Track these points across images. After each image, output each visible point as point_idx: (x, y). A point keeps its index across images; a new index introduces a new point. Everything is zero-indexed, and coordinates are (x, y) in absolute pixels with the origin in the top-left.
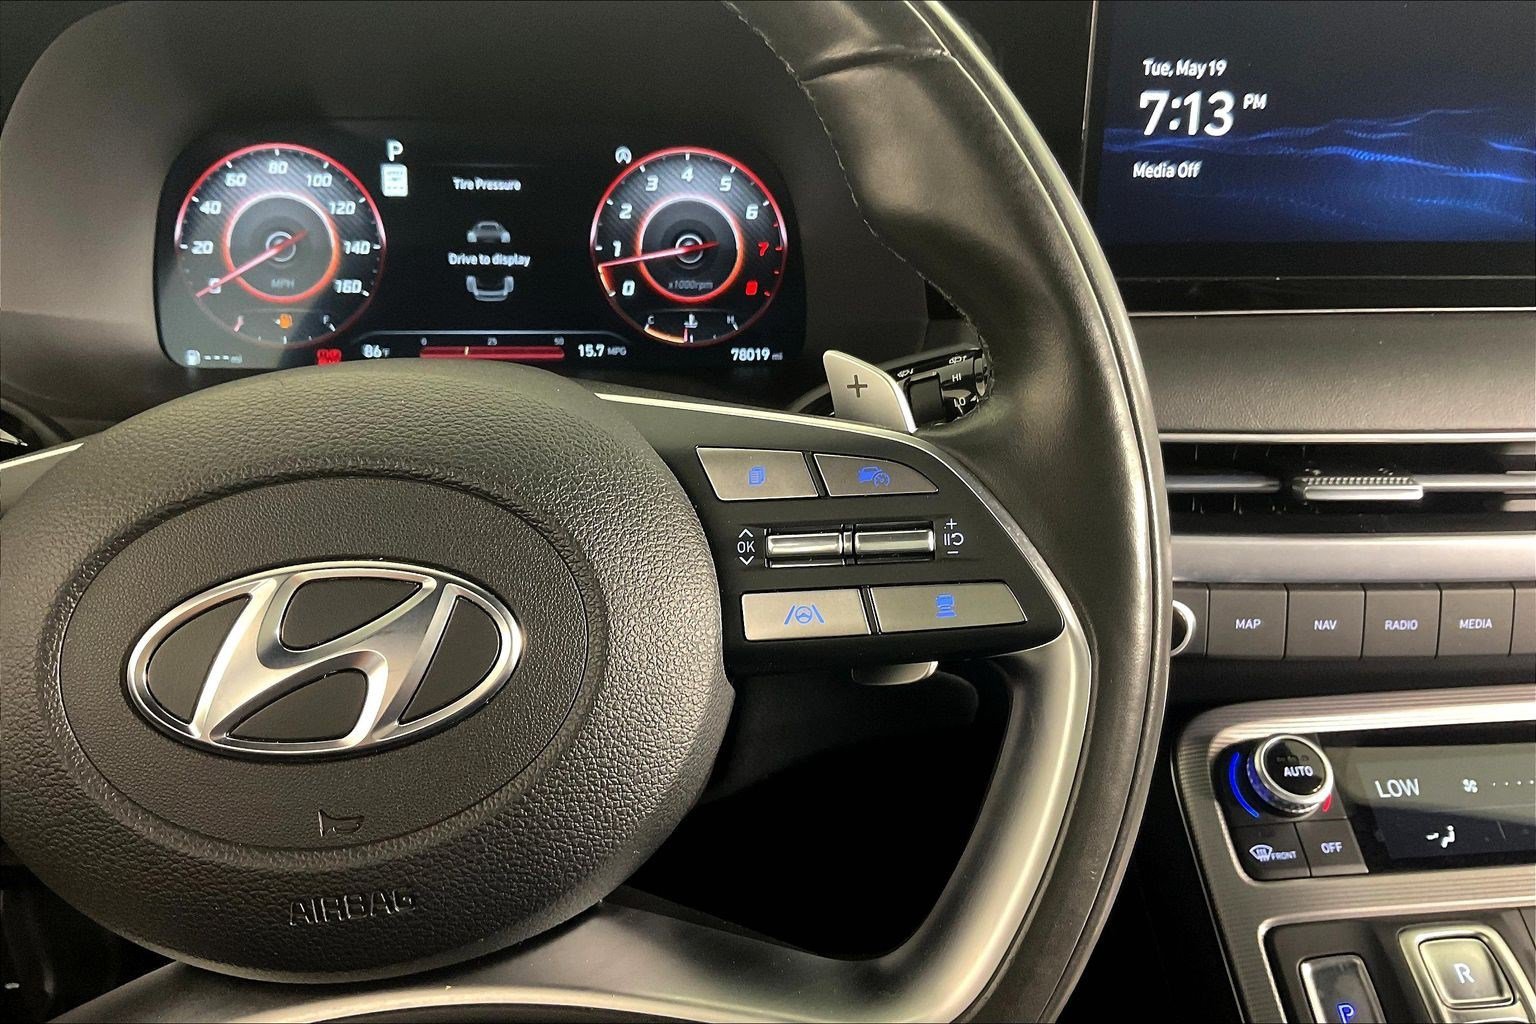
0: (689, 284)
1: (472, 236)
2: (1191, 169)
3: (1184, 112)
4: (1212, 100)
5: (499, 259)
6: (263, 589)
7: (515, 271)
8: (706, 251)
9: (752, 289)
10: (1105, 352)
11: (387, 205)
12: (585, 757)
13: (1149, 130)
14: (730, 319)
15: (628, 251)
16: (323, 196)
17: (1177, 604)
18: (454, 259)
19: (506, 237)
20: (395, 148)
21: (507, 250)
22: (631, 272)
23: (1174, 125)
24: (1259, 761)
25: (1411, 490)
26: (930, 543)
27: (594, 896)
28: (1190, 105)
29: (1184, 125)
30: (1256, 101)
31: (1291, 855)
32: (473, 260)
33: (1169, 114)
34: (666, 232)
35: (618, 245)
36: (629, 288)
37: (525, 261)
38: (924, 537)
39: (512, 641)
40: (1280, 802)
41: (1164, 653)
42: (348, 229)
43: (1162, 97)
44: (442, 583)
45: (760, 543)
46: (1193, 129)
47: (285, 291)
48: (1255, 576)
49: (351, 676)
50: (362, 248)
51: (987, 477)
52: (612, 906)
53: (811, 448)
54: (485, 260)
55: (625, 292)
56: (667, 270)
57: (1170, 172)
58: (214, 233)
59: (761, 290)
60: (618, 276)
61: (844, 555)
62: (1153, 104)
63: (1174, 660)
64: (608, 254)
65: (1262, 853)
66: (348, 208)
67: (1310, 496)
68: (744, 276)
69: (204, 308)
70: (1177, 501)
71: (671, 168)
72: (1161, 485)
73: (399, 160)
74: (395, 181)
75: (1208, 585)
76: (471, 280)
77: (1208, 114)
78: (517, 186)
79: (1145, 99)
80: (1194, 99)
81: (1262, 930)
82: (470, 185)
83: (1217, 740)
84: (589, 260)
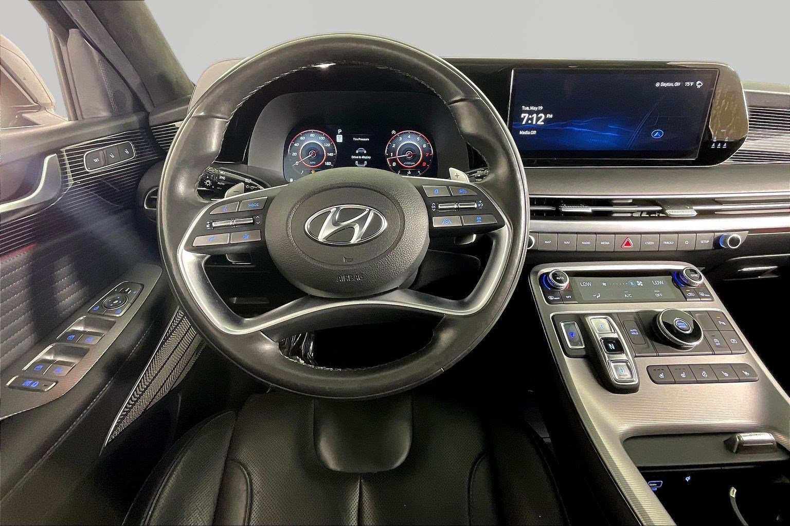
0: (409, 163)
1: (357, 152)
2: (534, 132)
3: (532, 119)
4: (539, 116)
5: (363, 157)
6: (333, 209)
7: (367, 160)
8: (413, 155)
9: (424, 164)
10: (515, 163)
11: (337, 144)
12: (400, 248)
13: (524, 123)
14: (419, 172)
15: (394, 155)
16: (323, 142)
17: (530, 236)
18: (353, 157)
19: (365, 152)
20: (340, 131)
21: (365, 155)
22: (395, 160)
23: (530, 122)
24: (550, 276)
25: (589, 210)
26: (476, 206)
27: (397, 285)
28: (533, 117)
29: (532, 121)
30: (550, 116)
31: (559, 298)
32: (357, 157)
33: (529, 119)
34: (404, 150)
35: (392, 154)
36: (394, 164)
37: (369, 157)
38: (474, 205)
39: (385, 224)
40: (556, 285)
41: (526, 249)
42: (328, 151)
43: (527, 115)
44: (370, 210)
45: (437, 206)
46: (534, 123)
47: (313, 165)
48: (550, 230)
49: (351, 229)
50: (332, 154)
51: (489, 192)
52: (401, 287)
53: (448, 186)
54: (360, 157)
55: (393, 165)
56: (404, 160)
57: (529, 133)
58: (297, 150)
59: (426, 165)
60: (392, 161)
61: (456, 209)
62: (525, 117)
63: (528, 250)
64: (389, 156)
65: (551, 298)
66: (329, 145)
67: (563, 210)
68: (423, 160)
69: (295, 170)
70: (532, 212)
71: (405, 135)
72: (529, 208)
73: (341, 134)
74: (340, 139)
75: (538, 232)
76: (357, 162)
77: (538, 119)
78: (368, 140)
79: (523, 115)
80: (535, 115)
81: (552, 315)
82: (357, 139)
83: (540, 271)
84: (385, 158)
